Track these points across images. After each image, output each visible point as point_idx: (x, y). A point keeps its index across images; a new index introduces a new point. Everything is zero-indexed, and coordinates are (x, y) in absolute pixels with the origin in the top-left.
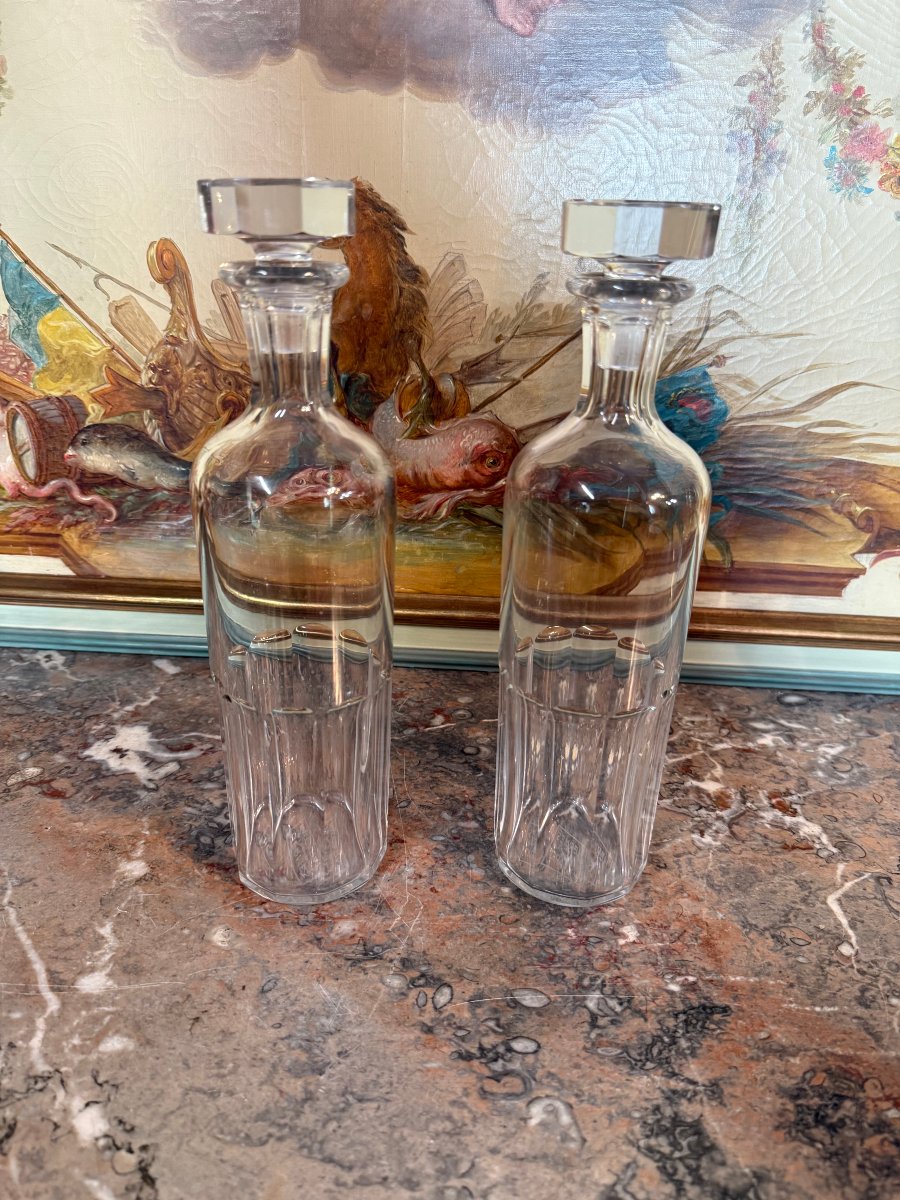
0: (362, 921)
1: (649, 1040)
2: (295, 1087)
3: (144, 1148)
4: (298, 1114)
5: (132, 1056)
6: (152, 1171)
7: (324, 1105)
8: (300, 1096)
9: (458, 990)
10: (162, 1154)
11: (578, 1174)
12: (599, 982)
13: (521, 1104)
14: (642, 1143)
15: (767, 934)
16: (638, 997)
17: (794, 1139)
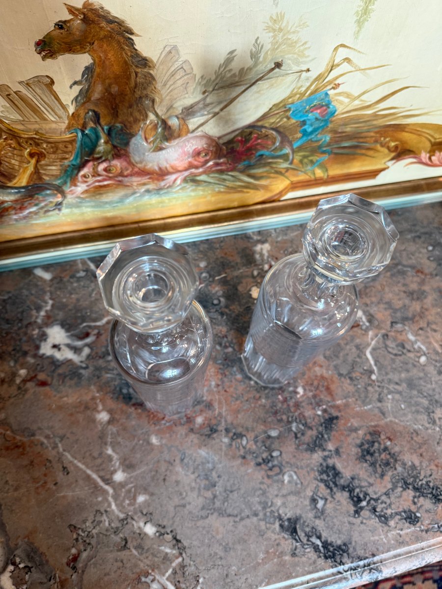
0: (204, 415)
1: (315, 438)
2: (209, 494)
3: (172, 531)
4: (214, 503)
5: (150, 501)
6: (178, 538)
7: (220, 497)
8: (212, 497)
9: (248, 437)
10: (179, 531)
11: (302, 495)
12: (294, 418)
13: (281, 476)
14: (319, 478)
15: (347, 378)
16: (309, 421)
17: (361, 462)
